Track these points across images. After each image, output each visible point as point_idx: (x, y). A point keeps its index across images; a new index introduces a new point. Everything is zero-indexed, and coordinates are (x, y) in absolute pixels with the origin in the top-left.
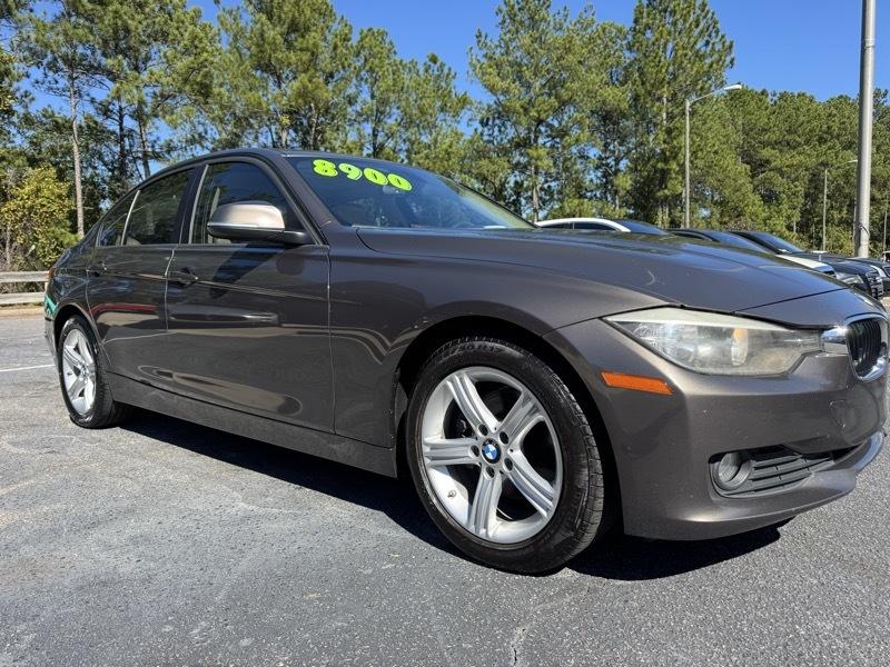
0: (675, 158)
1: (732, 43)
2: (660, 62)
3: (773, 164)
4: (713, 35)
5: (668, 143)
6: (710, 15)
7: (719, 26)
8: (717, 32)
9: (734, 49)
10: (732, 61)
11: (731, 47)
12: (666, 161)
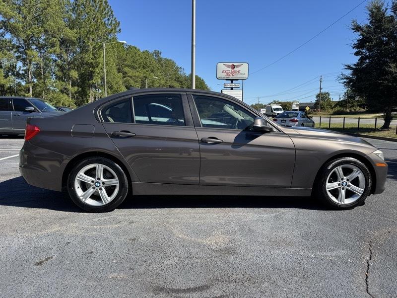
0: (97, 67)
1: (119, 22)
2: (91, 23)
3: (129, 74)
4: (111, 17)
5: (94, 60)
6: (109, 7)
7: (113, 13)
8: (113, 16)
9: (120, 25)
10: (120, 30)
11: (119, 24)
12: (93, 67)
